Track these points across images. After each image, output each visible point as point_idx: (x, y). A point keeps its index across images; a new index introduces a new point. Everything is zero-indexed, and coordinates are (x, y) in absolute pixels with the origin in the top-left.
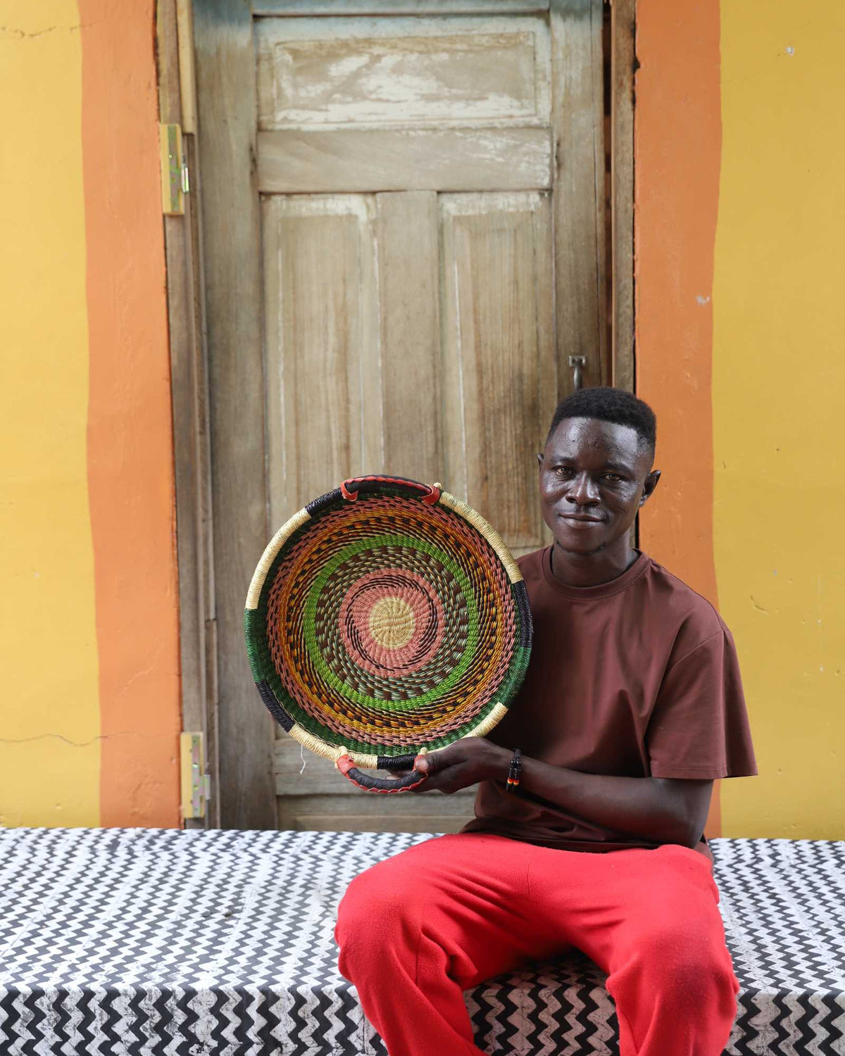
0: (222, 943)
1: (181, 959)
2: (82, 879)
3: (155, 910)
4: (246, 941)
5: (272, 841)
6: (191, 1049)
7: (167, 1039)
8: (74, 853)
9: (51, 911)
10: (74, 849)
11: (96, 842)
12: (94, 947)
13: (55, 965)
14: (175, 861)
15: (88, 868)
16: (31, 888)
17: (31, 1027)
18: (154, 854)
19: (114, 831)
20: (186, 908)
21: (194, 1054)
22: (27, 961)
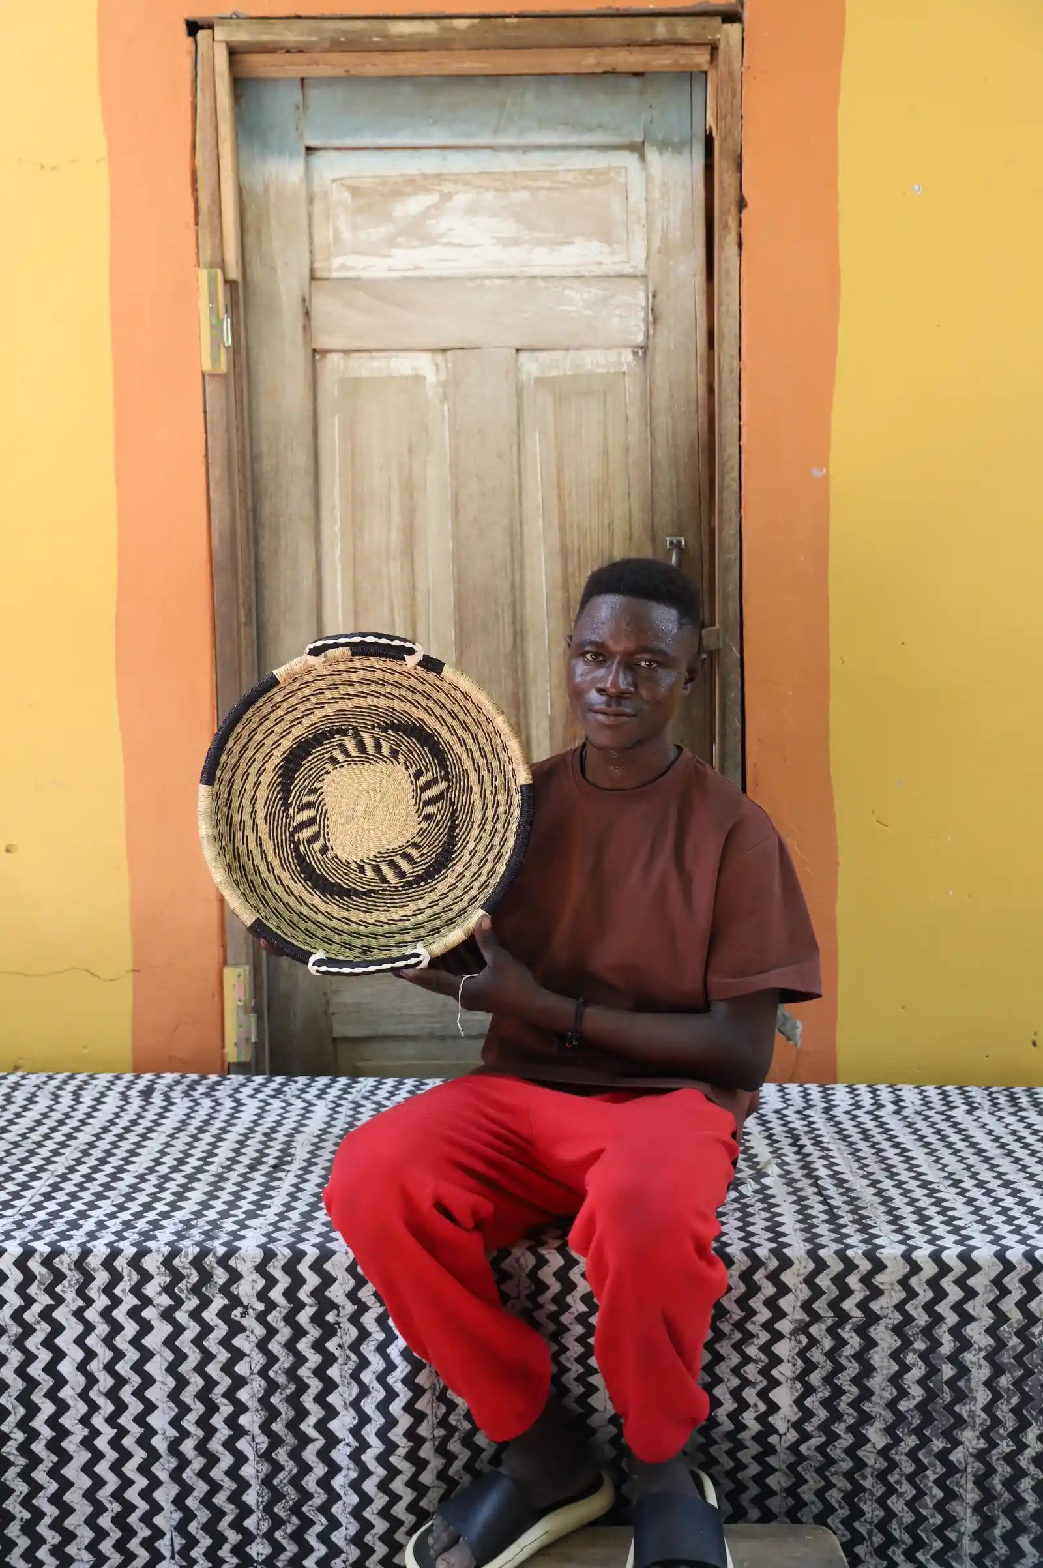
0: (271, 1197)
1: (224, 1215)
2: (111, 1128)
3: (193, 1162)
4: (299, 1195)
5: (328, 1086)
6: (234, 1313)
7: (206, 1302)
8: (103, 1099)
9: (73, 1163)
10: (103, 1095)
11: (128, 1088)
12: (124, 1202)
13: (80, 1222)
14: (218, 1108)
15: (117, 1116)
16: (52, 1138)
17: (50, 1290)
18: (194, 1101)
19: (148, 1076)
20: (228, 1159)
21: (238, 1319)
22: (47, 1217)
